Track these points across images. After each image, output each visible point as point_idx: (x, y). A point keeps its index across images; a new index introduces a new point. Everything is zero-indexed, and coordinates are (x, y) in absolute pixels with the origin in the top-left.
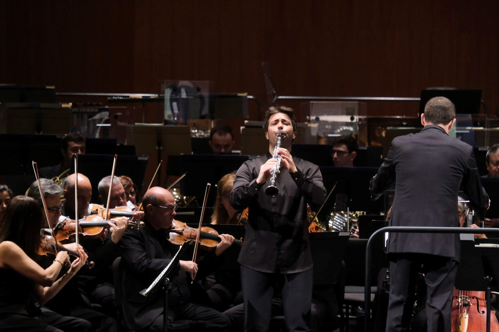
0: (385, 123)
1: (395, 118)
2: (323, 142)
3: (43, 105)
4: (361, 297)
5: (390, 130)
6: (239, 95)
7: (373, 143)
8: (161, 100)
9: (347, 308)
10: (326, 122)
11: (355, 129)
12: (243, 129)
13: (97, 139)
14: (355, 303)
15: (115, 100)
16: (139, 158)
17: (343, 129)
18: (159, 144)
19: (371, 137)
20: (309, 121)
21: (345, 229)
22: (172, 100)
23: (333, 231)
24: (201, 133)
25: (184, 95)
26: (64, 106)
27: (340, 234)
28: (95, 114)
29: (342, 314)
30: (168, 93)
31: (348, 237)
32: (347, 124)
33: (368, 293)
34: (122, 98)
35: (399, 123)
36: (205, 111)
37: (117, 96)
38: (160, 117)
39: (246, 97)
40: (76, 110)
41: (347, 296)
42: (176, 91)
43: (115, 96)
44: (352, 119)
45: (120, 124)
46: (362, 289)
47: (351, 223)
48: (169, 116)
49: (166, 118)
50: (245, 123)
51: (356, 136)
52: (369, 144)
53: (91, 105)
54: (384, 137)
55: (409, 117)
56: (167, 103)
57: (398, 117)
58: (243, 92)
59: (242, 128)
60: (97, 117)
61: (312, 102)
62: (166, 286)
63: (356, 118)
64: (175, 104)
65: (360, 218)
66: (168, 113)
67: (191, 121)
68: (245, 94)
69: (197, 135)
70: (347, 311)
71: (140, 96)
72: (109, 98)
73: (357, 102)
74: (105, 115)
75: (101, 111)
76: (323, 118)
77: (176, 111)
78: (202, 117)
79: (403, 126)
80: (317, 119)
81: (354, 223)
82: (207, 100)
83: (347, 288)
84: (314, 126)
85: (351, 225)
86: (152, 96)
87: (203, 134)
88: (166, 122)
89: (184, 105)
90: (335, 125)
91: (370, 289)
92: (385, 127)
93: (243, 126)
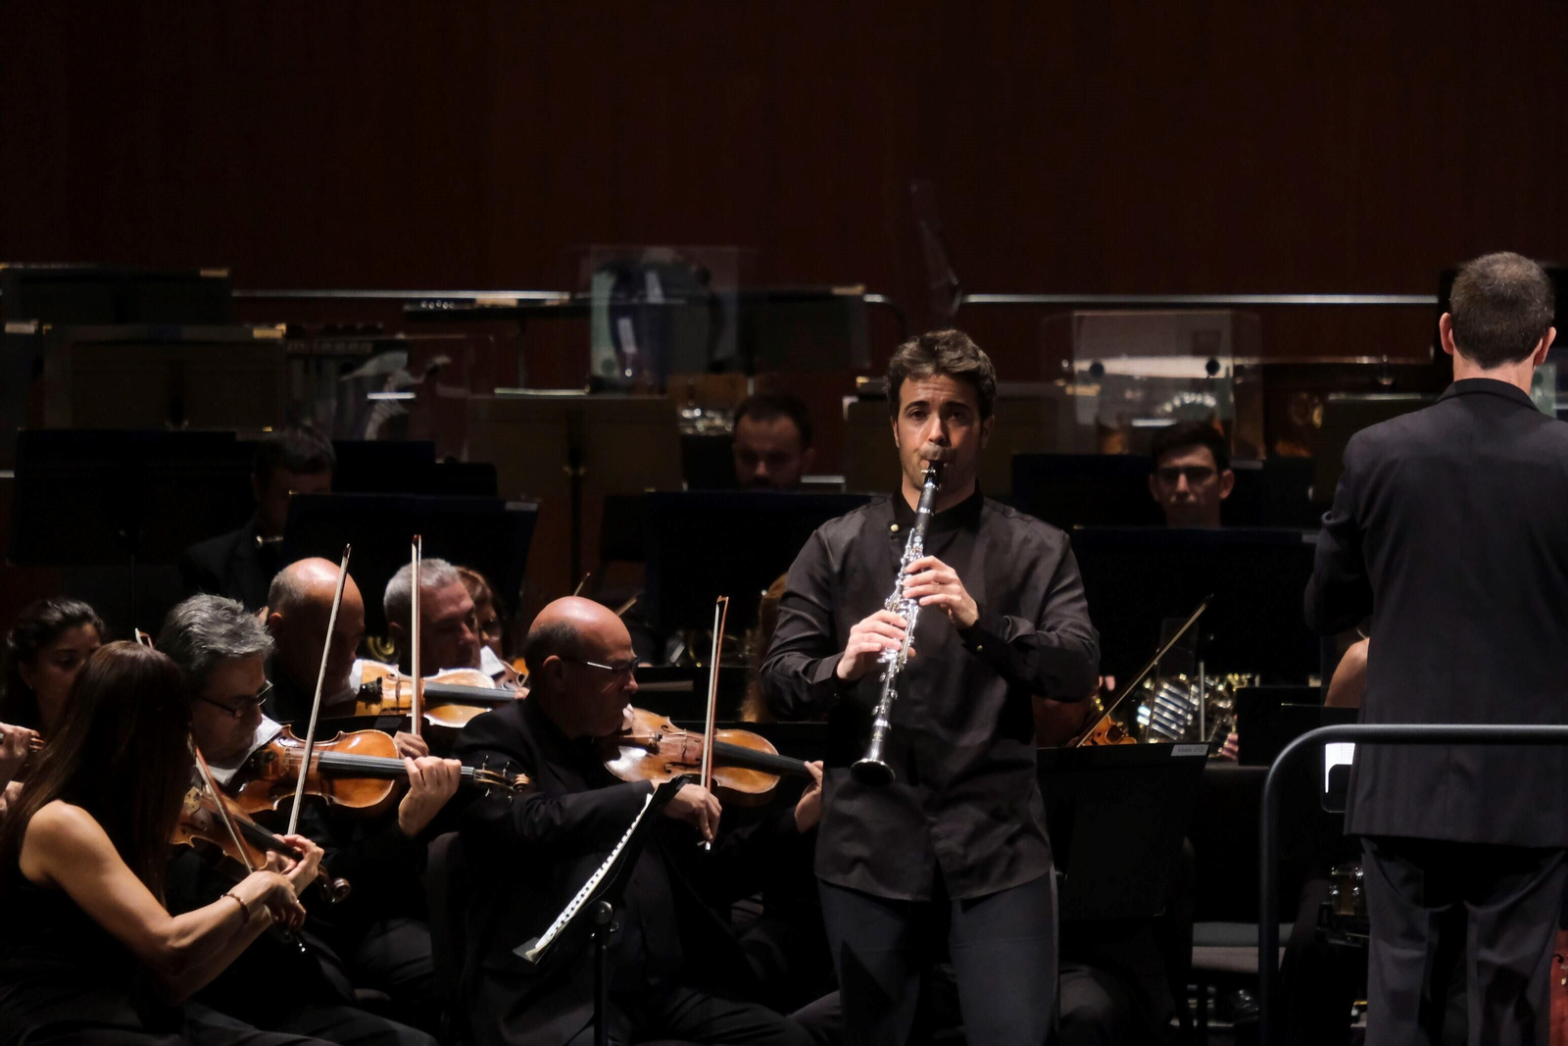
0: (1321, 380)
1: (1356, 364)
2: (1116, 446)
3: (190, 332)
4: (1246, 959)
5: (1337, 405)
6: (838, 291)
7: (1282, 448)
8: (580, 311)
9: (1202, 997)
10: (1126, 381)
11: (1221, 400)
12: (851, 405)
13: (371, 443)
14: (1228, 979)
15: (427, 313)
16: (510, 506)
17: (1182, 400)
18: (575, 457)
19: (1276, 426)
20: (1071, 377)
21: (1192, 735)
22: (615, 312)
23: (1152, 741)
24: (712, 419)
25: (655, 294)
26: (259, 333)
27: (1177, 752)
28: (361, 359)
29: (1184, 1014)
30: (602, 290)
31: (1202, 760)
32: (1196, 385)
33: (1268, 946)
34: (451, 306)
35: (1368, 379)
36: (728, 345)
37: (434, 300)
38: (576, 368)
39: (859, 298)
40: (299, 346)
41: (1201, 955)
42: (628, 280)
43: (429, 300)
44: (1212, 367)
45: (445, 391)
46: (1251, 931)
47: (1212, 712)
48: (608, 365)
49: (598, 370)
50: (859, 386)
51: (1226, 424)
52: (1270, 449)
53: (350, 330)
54: (1319, 427)
55: (1400, 361)
56: (601, 322)
57: (1365, 360)
58: (851, 283)
59: (847, 401)
60: (370, 368)
61: (1077, 313)
62: (602, 931)
63: (1226, 364)
64: (625, 325)
65: (1242, 698)
66: (602, 352)
67: (679, 381)
68: (858, 290)
69: (701, 426)
70: (1202, 1004)
71: (509, 298)
72: (407, 308)
73: (1226, 312)
74: (396, 361)
75: (381, 348)
76: (1114, 366)
77: (630, 349)
78: (717, 367)
79: (1381, 390)
80: (1097, 370)
81: (1223, 712)
82: (731, 311)
83: (1201, 930)
84: (1088, 391)
85: (1209, 720)
86: (551, 297)
87: (718, 422)
88: (598, 385)
89: (656, 327)
90: (1157, 388)
91: (1277, 931)
92: (1321, 393)
93: (850, 394)
